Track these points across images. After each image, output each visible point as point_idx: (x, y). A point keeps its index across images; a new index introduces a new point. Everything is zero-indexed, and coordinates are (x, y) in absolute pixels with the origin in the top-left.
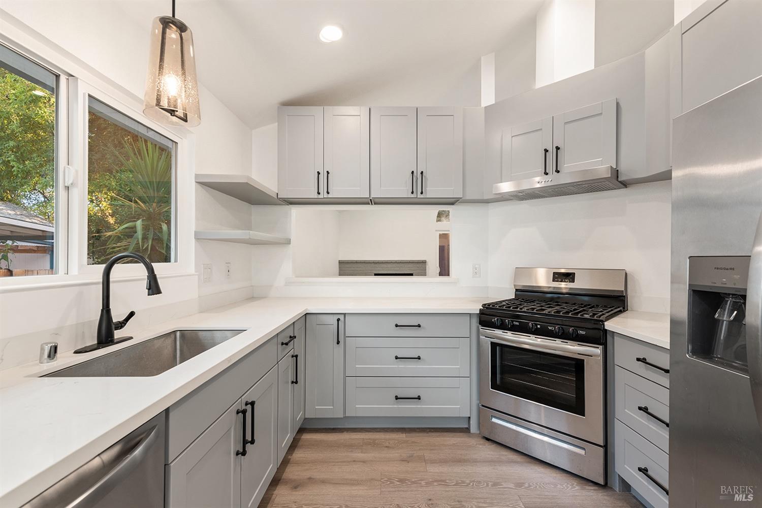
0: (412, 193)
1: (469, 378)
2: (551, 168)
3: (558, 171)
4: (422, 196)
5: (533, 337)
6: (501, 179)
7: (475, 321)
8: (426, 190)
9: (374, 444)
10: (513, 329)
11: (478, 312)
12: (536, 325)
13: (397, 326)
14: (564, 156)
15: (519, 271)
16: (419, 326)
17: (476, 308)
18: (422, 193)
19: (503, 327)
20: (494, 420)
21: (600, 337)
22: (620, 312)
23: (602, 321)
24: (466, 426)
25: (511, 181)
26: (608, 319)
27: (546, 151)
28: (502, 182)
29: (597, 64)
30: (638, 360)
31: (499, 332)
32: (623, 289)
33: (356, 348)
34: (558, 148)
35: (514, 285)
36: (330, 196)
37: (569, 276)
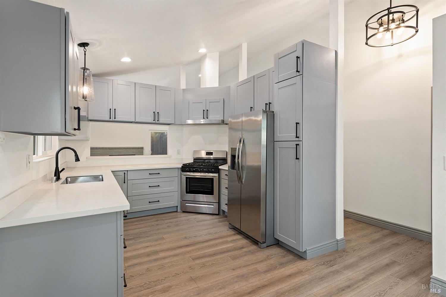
0: (154, 120)
1: (177, 192)
2: (205, 117)
3: (207, 118)
4: (158, 122)
5: (199, 173)
6: (189, 118)
7: (180, 170)
8: (160, 120)
9: (142, 220)
10: (194, 172)
11: (181, 167)
12: (200, 169)
13: (150, 174)
14: (210, 113)
15: (195, 152)
16: (159, 173)
17: (180, 166)
18: (158, 121)
19: (190, 171)
20: (187, 204)
21: (218, 171)
22: (225, 164)
23: (219, 166)
24: (176, 210)
25: (192, 120)
26: (220, 165)
27: (204, 110)
28: (189, 120)
29: (219, 85)
30: (225, 175)
31: (188, 173)
32: (226, 157)
33: (133, 184)
34: (207, 110)
35: (193, 157)
36: (116, 120)
37: (211, 154)
